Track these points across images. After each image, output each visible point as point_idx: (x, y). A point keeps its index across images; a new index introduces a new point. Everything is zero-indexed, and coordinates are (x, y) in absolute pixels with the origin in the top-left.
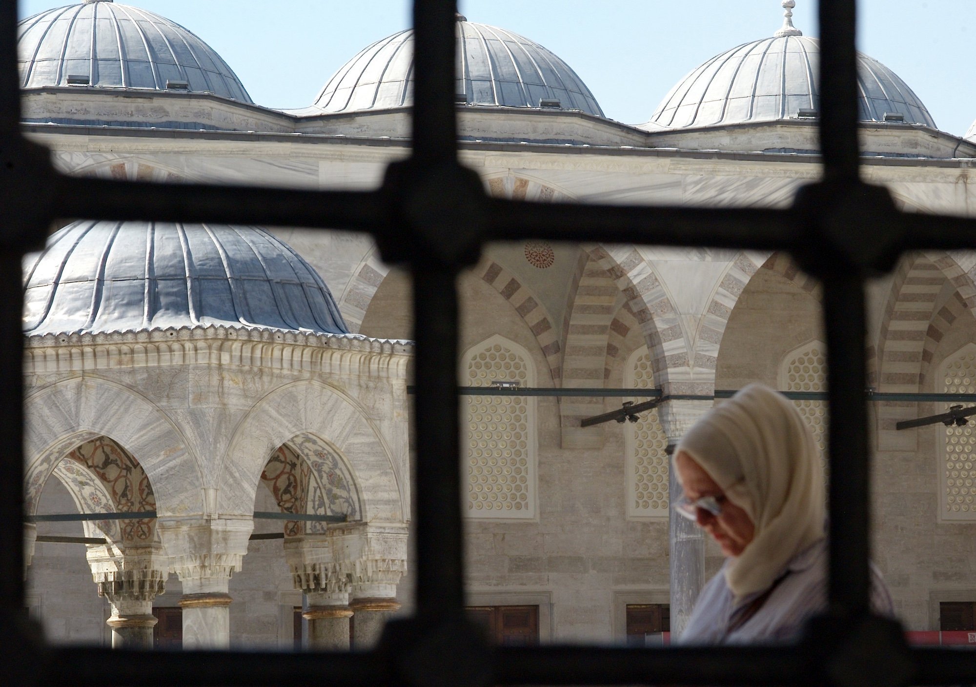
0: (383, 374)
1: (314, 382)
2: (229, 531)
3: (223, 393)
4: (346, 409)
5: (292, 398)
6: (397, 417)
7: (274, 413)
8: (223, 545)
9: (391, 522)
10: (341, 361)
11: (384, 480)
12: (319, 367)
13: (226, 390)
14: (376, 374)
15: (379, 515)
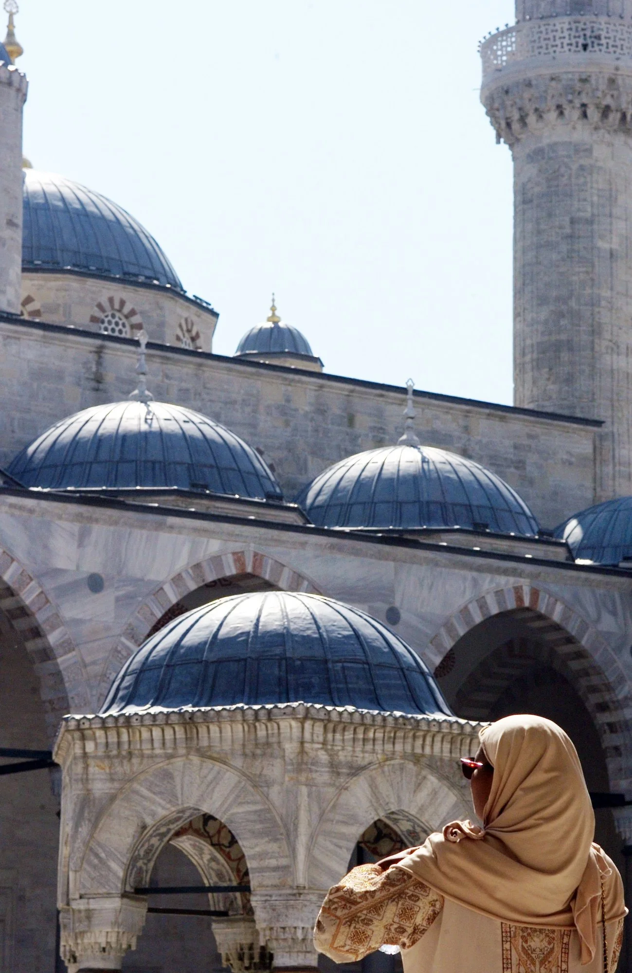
0: (273, 740)
1: (191, 757)
2: (93, 910)
3: (87, 780)
4: (230, 778)
5: (167, 776)
6: (289, 781)
7: (145, 792)
8: (86, 923)
9: (279, 890)
10: (221, 732)
11: (273, 847)
12: (195, 742)
13: (90, 777)
14: (263, 740)
15: (265, 883)
